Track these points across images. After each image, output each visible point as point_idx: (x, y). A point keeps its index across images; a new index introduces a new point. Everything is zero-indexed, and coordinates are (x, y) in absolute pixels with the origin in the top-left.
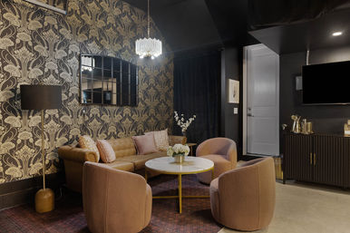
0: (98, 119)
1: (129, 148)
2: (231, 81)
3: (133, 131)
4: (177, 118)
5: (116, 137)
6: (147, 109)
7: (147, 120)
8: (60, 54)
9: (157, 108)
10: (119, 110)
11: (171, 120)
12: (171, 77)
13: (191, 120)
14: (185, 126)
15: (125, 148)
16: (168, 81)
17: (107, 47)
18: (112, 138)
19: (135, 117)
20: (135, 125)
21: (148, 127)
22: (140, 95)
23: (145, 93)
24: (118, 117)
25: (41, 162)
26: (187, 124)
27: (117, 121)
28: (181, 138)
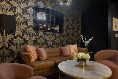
0: (43, 38)
1: (57, 53)
2: (114, 18)
3: (61, 45)
4: (83, 39)
5: (52, 47)
6: (68, 34)
7: (68, 40)
8: (24, 6)
9: (73, 35)
10: (53, 34)
11: (80, 40)
12: (80, 20)
13: (90, 40)
14: (87, 43)
15: (55, 53)
16: (79, 22)
17: (48, 4)
18: (50, 47)
19: (62, 38)
20: (62, 42)
21: (68, 43)
22: (64, 28)
23: (67, 27)
24: (53, 38)
25: (13, 57)
26: (88, 42)
27: (52, 39)
28: (85, 49)
